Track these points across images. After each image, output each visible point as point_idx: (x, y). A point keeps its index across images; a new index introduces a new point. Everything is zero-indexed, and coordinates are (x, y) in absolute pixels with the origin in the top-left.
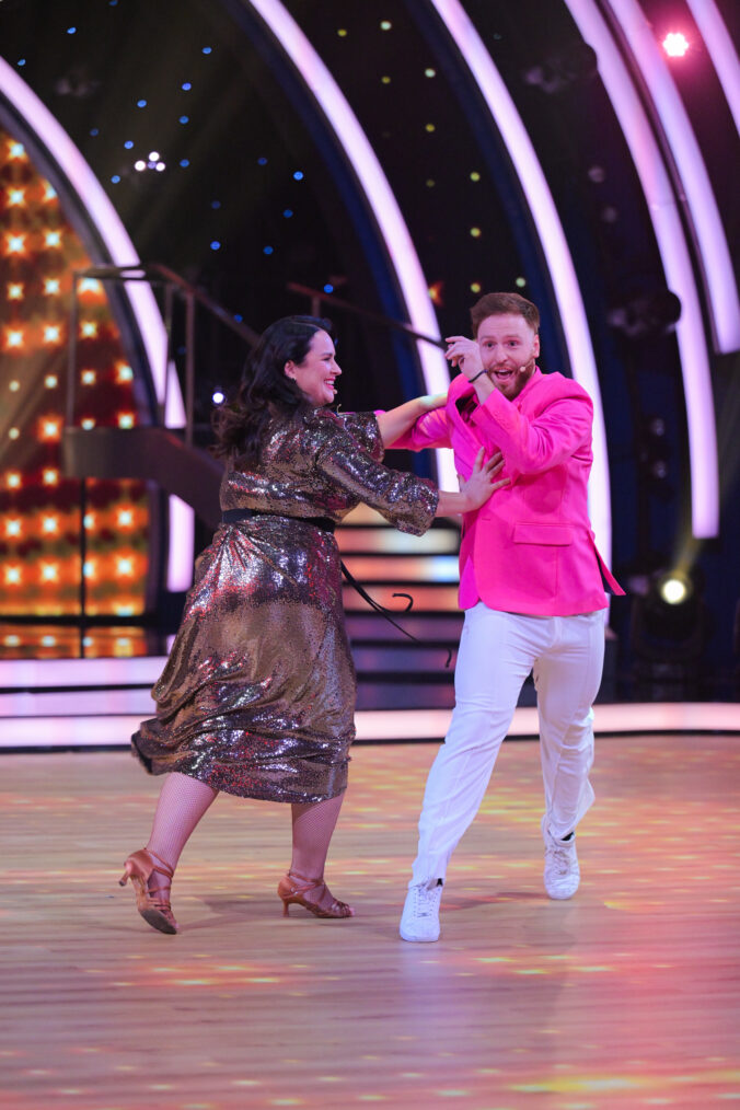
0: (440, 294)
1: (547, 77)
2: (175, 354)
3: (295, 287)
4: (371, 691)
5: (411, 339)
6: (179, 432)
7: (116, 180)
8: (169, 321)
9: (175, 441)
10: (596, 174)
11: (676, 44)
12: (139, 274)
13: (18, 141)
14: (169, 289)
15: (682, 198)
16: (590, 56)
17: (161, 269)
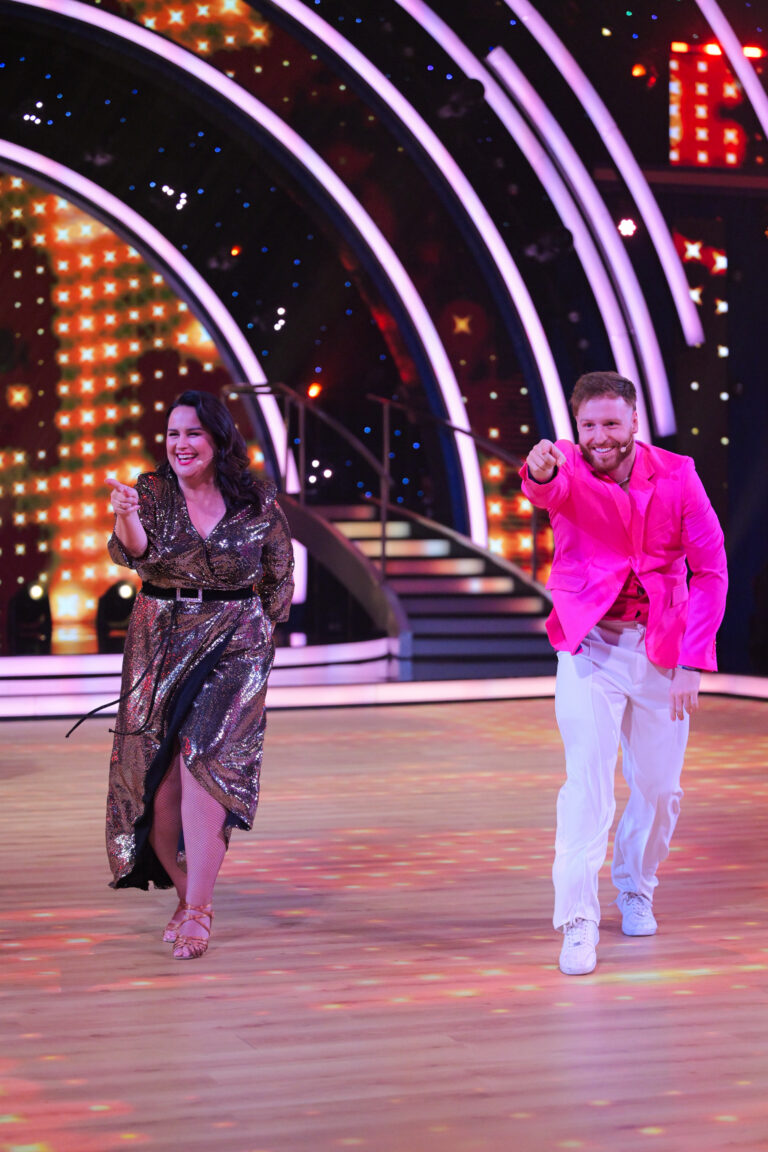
0: (469, 400)
1: (540, 250)
2: (291, 444)
3: (371, 397)
4: (424, 667)
5: (451, 431)
6: (295, 496)
7: (250, 326)
8: (287, 420)
9: (294, 503)
10: (574, 317)
11: (628, 227)
12: (267, 389)
13: (184, 301)
14: (287, 400)
15: (632, 331)
16: (568, 237)
17: (282, 386)
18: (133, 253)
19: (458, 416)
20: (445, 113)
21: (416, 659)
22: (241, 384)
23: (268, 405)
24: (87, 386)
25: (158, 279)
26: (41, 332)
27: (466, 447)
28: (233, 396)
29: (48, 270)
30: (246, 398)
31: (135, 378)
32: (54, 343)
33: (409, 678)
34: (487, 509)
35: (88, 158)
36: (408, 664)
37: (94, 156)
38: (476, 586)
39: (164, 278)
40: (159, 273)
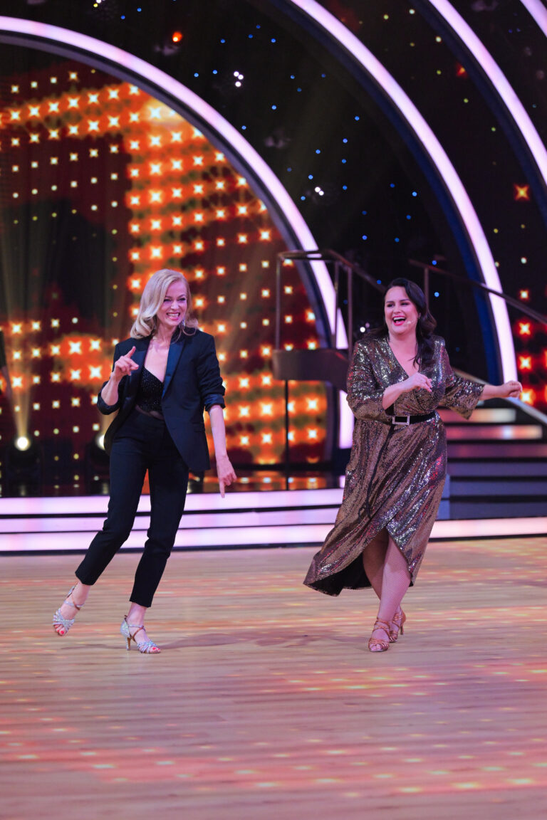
2: (341, 304)
3: (413, 262)
4: (460, 507)
5: (485, 292)
6: (344, 351)
7: (303, 198)
8: (336, 284)
9: (343, 357)
12: (318, 256)
13: (244, 176)
14: (337, 264)
17: (332, 252)
18: (197, 134)
19: (492, 279)
20: (479, 7)
21: (453, 499)
22: (295, 251)
23: (319, 269)
24: (156, 253)
25: (220, 157)
26: (114, 204)
27: (499, 307)
28: (288, 262)
29: (121, 149)
30: (300, 262)
31: (199, 246)
32: (126, 214)
33: (448, 517)
34: (518, 363)
35: (158, 49)
36: (447, 504)
37: (162, 47)
38: (508, 433)
39: (226, 156)
40: (221, 151)
